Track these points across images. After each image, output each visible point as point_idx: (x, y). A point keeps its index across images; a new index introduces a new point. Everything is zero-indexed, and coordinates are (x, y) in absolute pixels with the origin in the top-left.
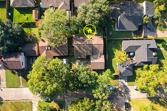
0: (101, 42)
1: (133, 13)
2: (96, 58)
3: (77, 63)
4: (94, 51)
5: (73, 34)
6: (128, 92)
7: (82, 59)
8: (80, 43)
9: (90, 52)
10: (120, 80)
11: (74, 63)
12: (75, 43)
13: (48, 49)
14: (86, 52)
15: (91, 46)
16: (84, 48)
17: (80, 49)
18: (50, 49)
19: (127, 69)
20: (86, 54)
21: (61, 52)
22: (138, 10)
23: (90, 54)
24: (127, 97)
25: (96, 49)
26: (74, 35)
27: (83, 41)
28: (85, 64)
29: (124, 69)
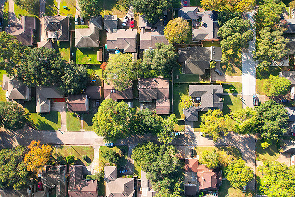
0: (167, 86)
1: (199, 57)
2: (161, 103)
3: (142, 107)
4: (159, 95)
5: (139, 77)
6: (195, 138)
7: (147, 103)
8: (145, 87)
9: (156, 96)
10: (186, 126)
11: (139, 107)
12: (141, 87)
13: (113, 92)
14: (151, 96)
15: (157, 90)
16: (149, 92)
17: (146, 93)
18: (115, 93)
19: (193, 114)
20: (151, 98)
21: (126, 95)
22: (204, 55)
23: (155, 98)
24: (193, 143)
25: (162, 93)
26: (139, 79)
27: (148, 84)
28: (150, 108)
29: (190, 114)
